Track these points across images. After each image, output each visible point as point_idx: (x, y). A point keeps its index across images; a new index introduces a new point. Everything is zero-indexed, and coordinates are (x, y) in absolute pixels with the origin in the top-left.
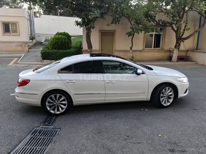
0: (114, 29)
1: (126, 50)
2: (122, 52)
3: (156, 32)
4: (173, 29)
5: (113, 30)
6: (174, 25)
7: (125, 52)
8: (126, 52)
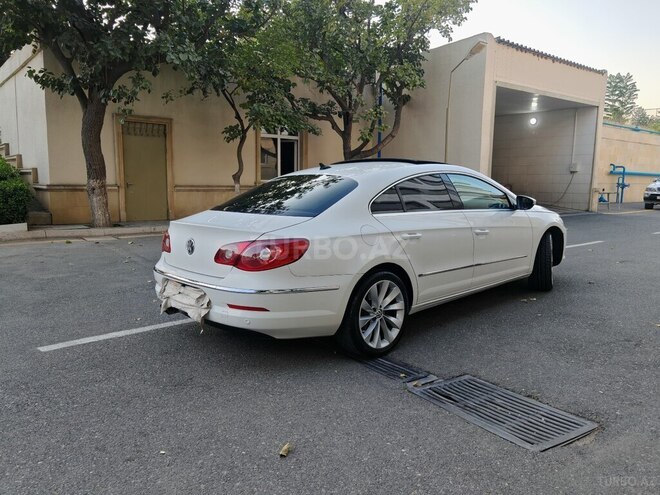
0: (166, 114)
1: (209, 186)
2: (198, 191)
3: (290, 134)
4: (335, 126)
5: (164, 119)
6: (336, 118)
7: (204, 191)
8: (208, 191)
